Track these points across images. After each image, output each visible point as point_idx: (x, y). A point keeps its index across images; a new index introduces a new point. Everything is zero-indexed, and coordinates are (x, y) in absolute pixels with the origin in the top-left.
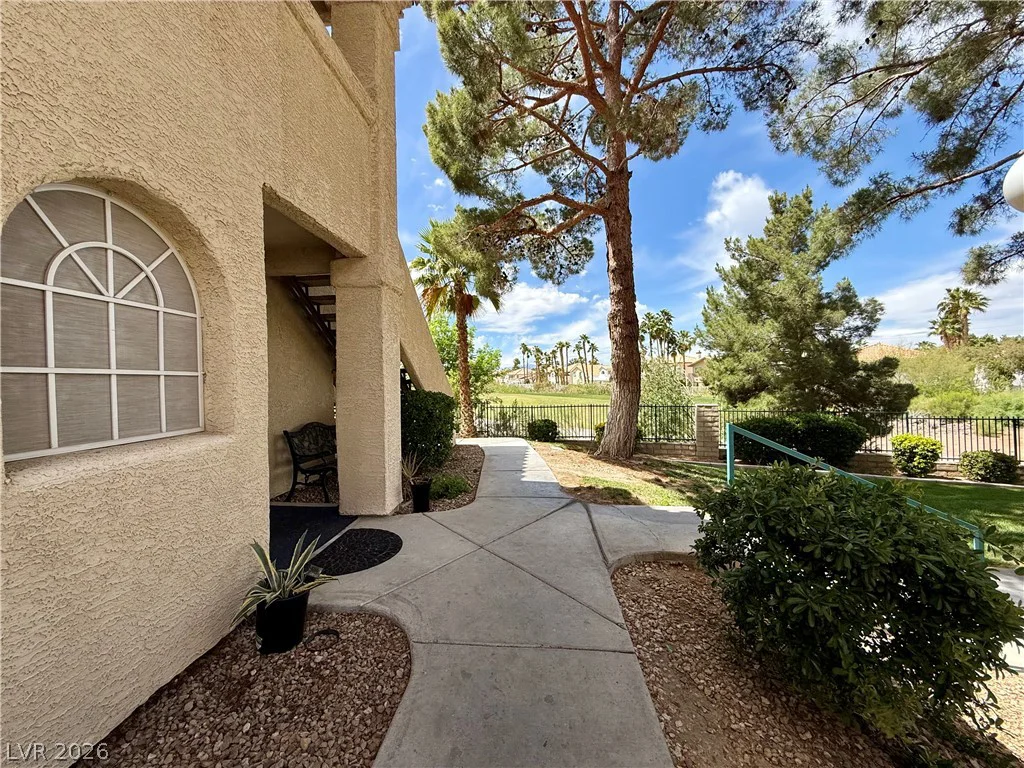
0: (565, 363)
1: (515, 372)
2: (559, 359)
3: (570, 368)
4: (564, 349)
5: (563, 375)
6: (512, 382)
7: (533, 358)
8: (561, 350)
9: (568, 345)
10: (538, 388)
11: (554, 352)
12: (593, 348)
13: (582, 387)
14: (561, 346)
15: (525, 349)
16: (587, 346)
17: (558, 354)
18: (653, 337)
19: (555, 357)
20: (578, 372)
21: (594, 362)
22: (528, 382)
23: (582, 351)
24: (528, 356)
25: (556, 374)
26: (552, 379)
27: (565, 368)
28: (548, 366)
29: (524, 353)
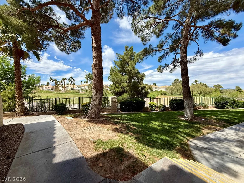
0: (65, 84)
1: (48, 86)
3: (67, 86)
4: (65, 80)
5: (64, 87)
6: (46, 89)
7: (54, 82)
9: (66, 79)
10: (56, 91)
11: (61, 81)
12: (74, 80)
13: (70, 91)
14: (64, 79)
15: (51, 79)
16: (72, 80)
17: (63, 82)
18: (90, 79)
19: (62, 83)
20: (69, 87)
21: (74, 84)
22: (52, 89)
23: (71, 81)
24: (52, 82)
25: (62, 87)
26: (61, 89)
27: (65, 86)
28: (60, 85)
29: (51, 81)
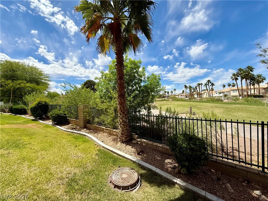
0: (201, 91)
1: (183, 94)
2: (198, 89)
3: (202, 92)
4: (200, 86)
5: (200, 94)
6: (181, 97)
7: (188, 89)
8: (199, 86)
9: (202, 84)
10: (190, 99)
11: (196, 87)
12: (213, 85)
13: (207, 98)
14: (199, 85)
16: (210, 84)
17: (198, 88)
19: (197, 89)
20: (206, 94)
21: (212, 90)
22: (187, 97)
23: (208, 86)
24: (187, 89)
25: (197, 94)
26: (196, 96)
27: (201, 92)
28: (194, 92)
29: (185, 88)
